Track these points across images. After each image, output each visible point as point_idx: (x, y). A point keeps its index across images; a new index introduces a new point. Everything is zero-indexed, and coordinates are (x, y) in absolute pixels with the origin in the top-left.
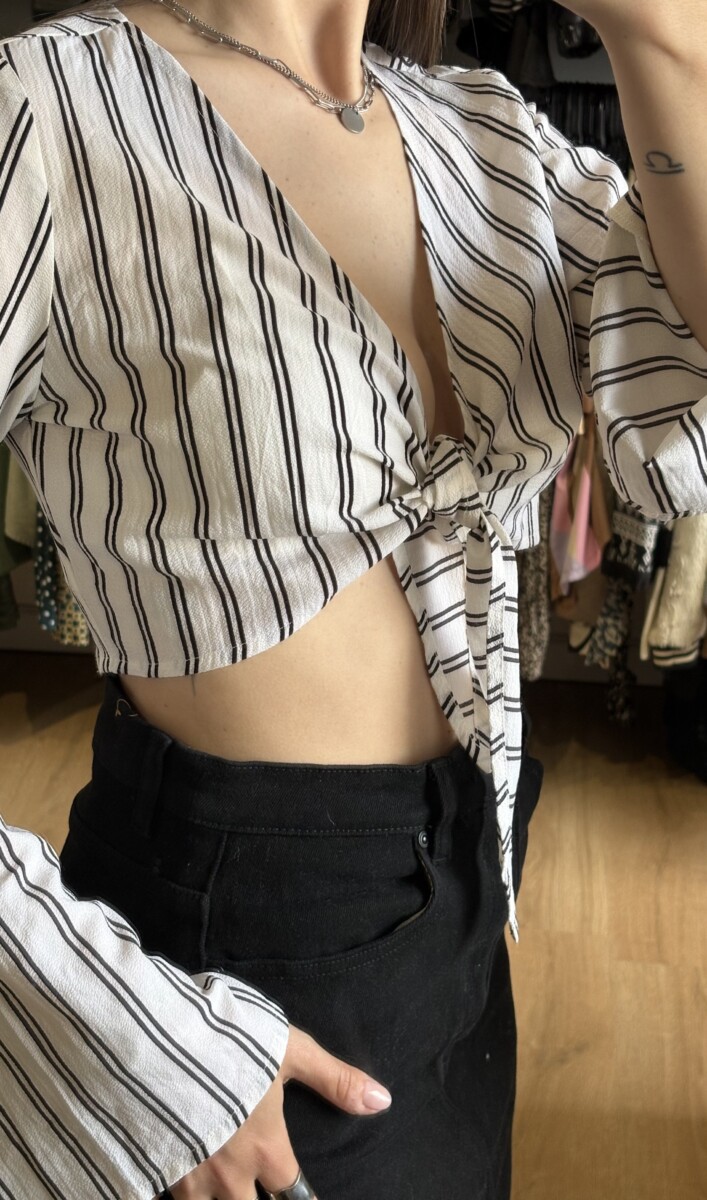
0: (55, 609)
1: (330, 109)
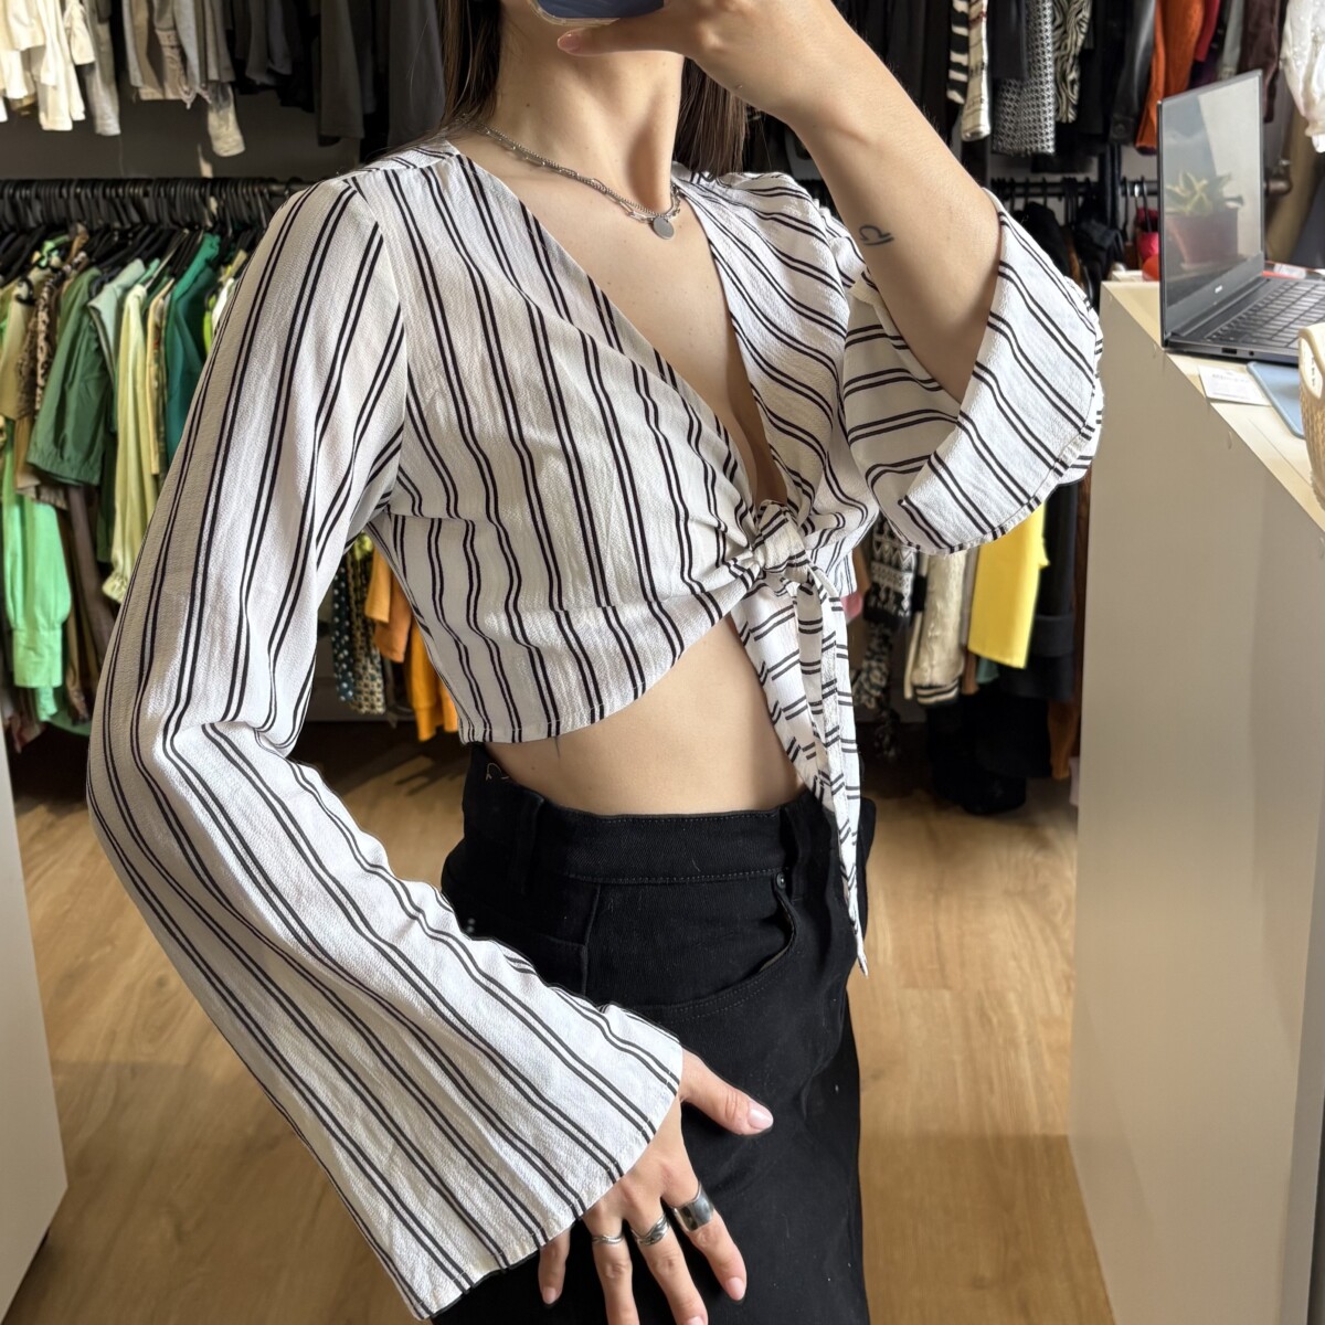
0: (353, 680)
1: (643, 219)
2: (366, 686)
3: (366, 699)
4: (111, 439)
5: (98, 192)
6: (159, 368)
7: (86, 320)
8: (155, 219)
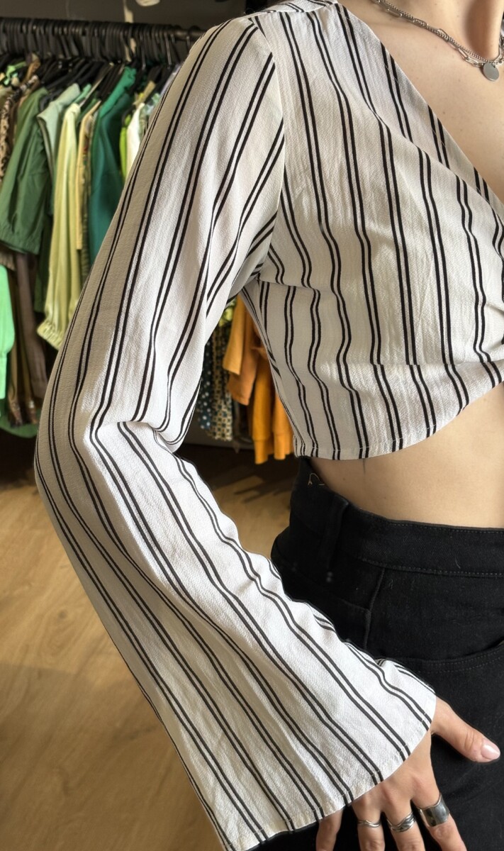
0: (210, 415)
1: (475, 64)
2: (220, 420)
3: (219, 430)
4: (49, 219)
5: (49, 29)
6: (86, 169)
7: (35, 128)
8: (89, 54)
